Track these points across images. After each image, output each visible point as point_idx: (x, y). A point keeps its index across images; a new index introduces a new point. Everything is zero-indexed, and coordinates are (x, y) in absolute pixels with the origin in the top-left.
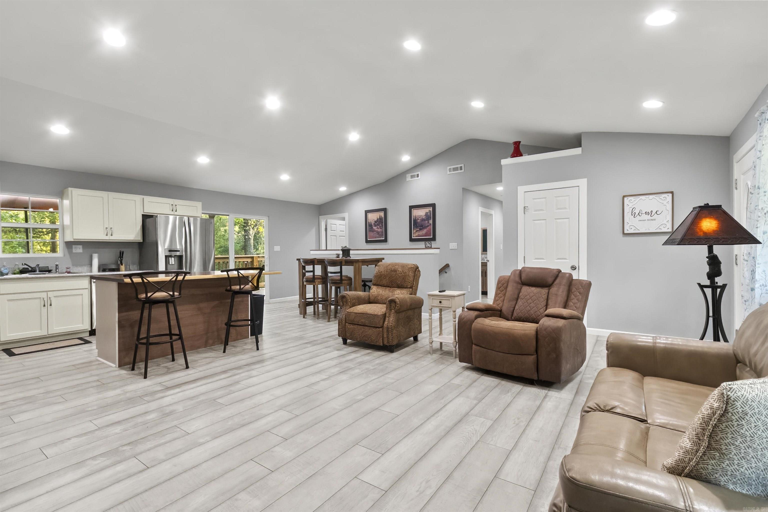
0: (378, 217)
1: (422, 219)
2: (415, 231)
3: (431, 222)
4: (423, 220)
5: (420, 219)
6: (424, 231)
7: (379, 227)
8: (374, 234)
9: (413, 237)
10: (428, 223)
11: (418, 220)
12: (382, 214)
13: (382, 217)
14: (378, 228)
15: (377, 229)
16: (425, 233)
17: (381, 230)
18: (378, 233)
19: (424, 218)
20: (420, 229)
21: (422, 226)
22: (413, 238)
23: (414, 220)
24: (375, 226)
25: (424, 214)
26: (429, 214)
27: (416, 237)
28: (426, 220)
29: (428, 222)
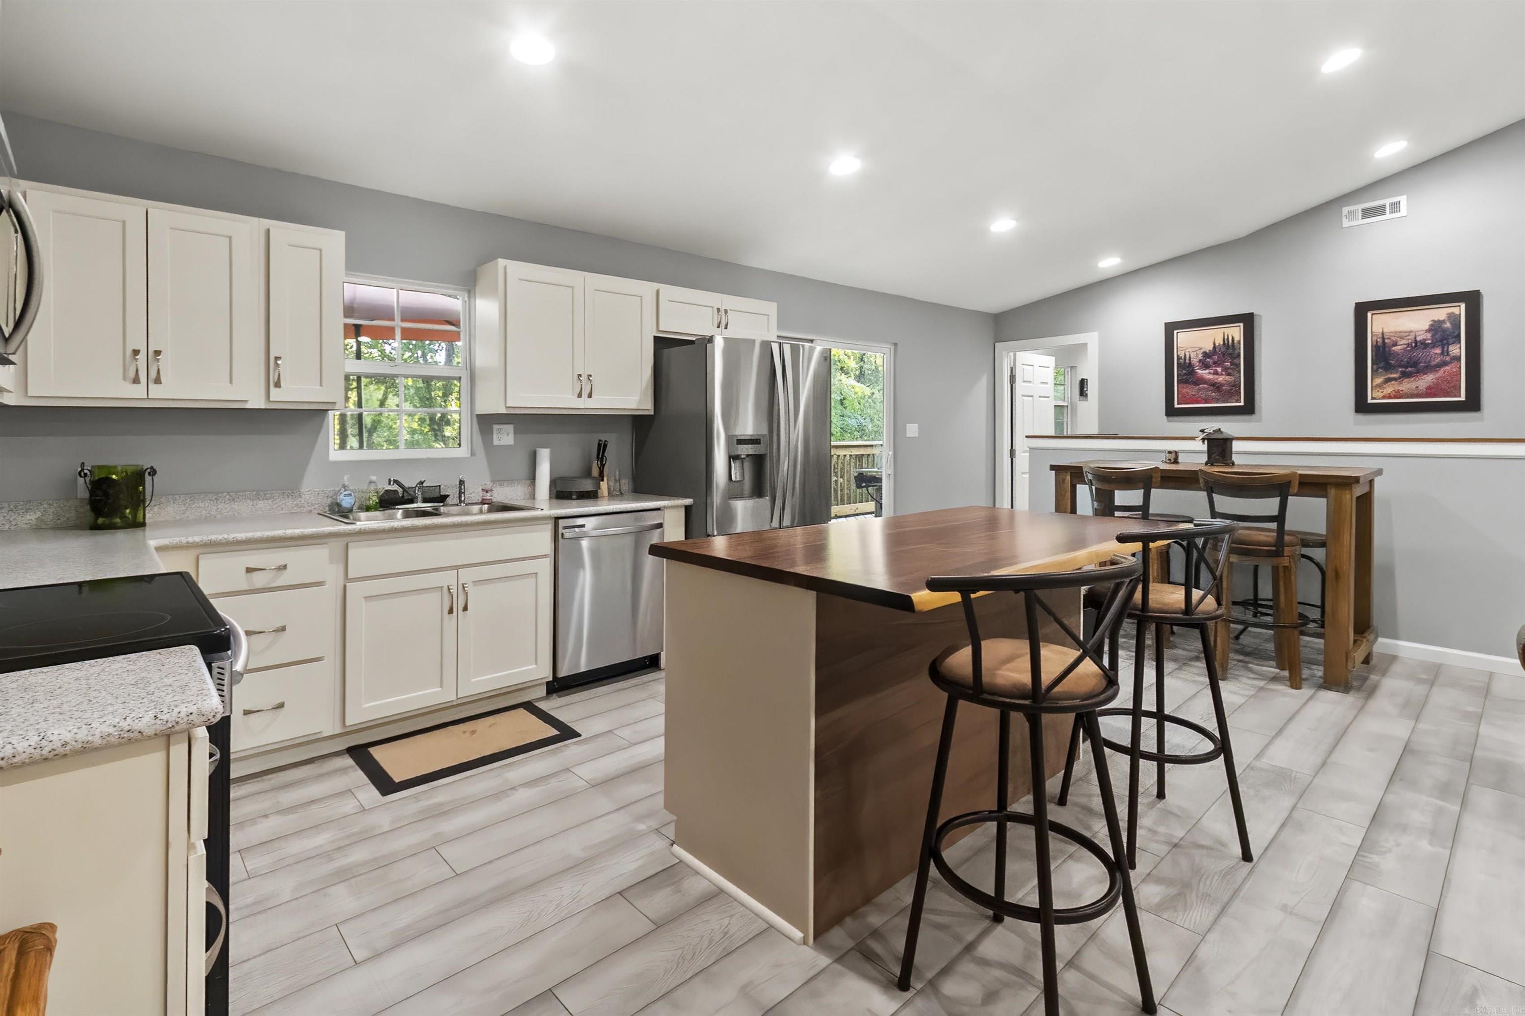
0: (1219, 341)
1: (1416, 342)
2: (1379, 380)
3: (1460, 349)
4: (1418, 345)
5: (1404, 342)
6: (1427, 380)
7: (1219, 370)
8: (1200, 390)
9: (1373, 398)
10: (1442, 353)
11: (1395, 344)
12: (1236, 332)
13: (1236, 339)
14: (1216, 373)
15: (1211, 377)
16: (1429, 388)
17: (1228, 378)
18: (1216, 387)
19: (1425, 340)
20: (1405, 375)
21: (1415, 364)
22: (1370, 401)
23: (1376, 348)
24: (1206, 366)
25: (1427, 327)
26: (1448, 325)
27: (1384, 397)
28: (1434, 345)
29: (1445, 353)
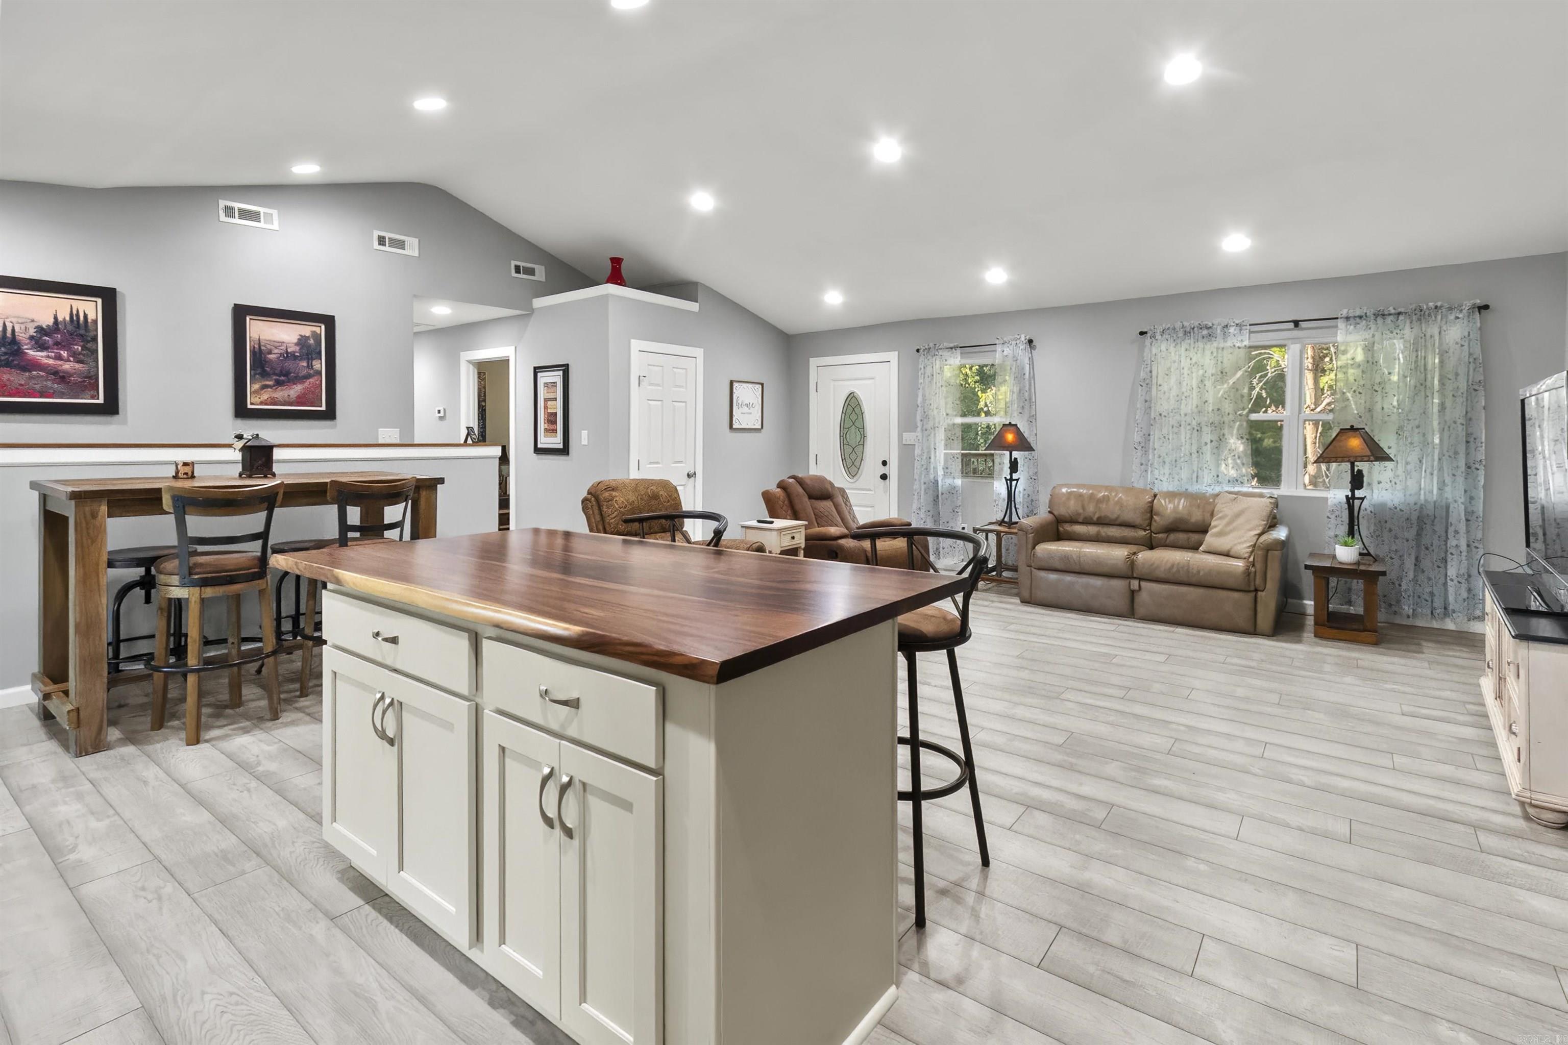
0: (64, 315)
1: (287, 352)
2: (256, 386)
3: (321, 365)
4: (288, 356)
5: (276, 351)
6: (295, 390)
7: (65, 354)
8: (31, 378)
9: (252, 404)
10: (308, 366)
11: (270, 352)
12: (91, 309)
13: (91, 316)
14: (59, 357)
15: (51, 362)
16: (298, 397)
17: (77, 366)
18: (61, 377)
19: (295, 352)
20: (279, 383)
21: (287, 374)
22: (249, 406)
23: (253, 353)
24: (42, 347)
25: (295, 341)
26: (312, 341)
27: (261, 403)
28: (301, 358)
29: (310, 366)
